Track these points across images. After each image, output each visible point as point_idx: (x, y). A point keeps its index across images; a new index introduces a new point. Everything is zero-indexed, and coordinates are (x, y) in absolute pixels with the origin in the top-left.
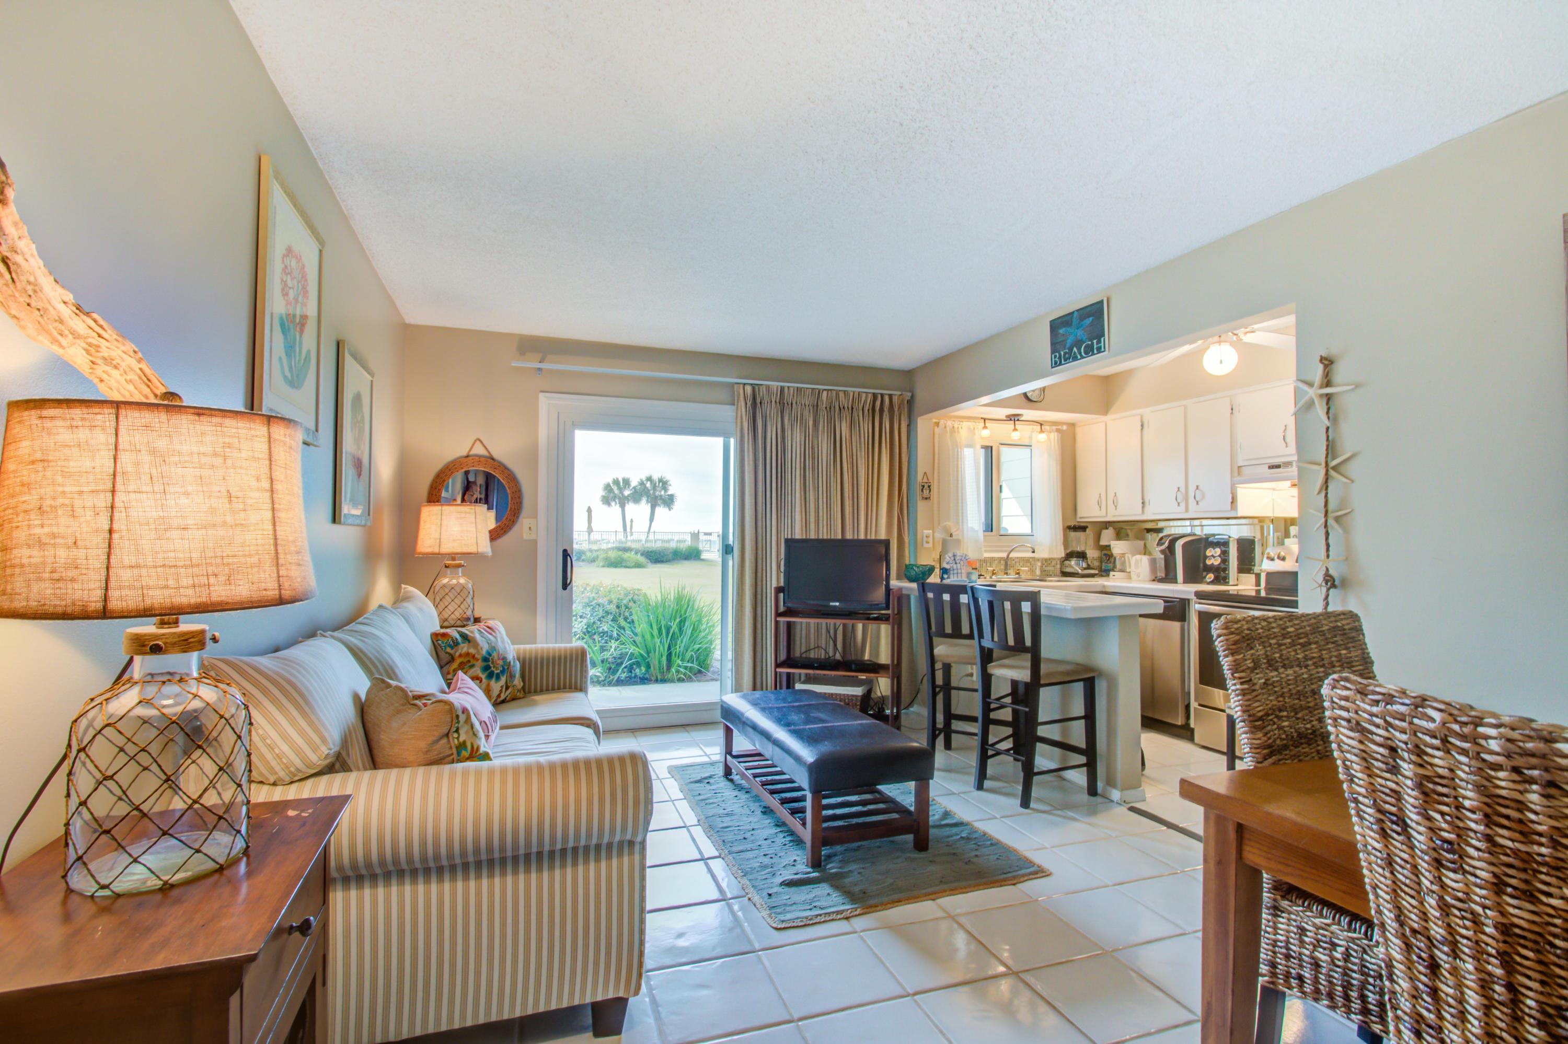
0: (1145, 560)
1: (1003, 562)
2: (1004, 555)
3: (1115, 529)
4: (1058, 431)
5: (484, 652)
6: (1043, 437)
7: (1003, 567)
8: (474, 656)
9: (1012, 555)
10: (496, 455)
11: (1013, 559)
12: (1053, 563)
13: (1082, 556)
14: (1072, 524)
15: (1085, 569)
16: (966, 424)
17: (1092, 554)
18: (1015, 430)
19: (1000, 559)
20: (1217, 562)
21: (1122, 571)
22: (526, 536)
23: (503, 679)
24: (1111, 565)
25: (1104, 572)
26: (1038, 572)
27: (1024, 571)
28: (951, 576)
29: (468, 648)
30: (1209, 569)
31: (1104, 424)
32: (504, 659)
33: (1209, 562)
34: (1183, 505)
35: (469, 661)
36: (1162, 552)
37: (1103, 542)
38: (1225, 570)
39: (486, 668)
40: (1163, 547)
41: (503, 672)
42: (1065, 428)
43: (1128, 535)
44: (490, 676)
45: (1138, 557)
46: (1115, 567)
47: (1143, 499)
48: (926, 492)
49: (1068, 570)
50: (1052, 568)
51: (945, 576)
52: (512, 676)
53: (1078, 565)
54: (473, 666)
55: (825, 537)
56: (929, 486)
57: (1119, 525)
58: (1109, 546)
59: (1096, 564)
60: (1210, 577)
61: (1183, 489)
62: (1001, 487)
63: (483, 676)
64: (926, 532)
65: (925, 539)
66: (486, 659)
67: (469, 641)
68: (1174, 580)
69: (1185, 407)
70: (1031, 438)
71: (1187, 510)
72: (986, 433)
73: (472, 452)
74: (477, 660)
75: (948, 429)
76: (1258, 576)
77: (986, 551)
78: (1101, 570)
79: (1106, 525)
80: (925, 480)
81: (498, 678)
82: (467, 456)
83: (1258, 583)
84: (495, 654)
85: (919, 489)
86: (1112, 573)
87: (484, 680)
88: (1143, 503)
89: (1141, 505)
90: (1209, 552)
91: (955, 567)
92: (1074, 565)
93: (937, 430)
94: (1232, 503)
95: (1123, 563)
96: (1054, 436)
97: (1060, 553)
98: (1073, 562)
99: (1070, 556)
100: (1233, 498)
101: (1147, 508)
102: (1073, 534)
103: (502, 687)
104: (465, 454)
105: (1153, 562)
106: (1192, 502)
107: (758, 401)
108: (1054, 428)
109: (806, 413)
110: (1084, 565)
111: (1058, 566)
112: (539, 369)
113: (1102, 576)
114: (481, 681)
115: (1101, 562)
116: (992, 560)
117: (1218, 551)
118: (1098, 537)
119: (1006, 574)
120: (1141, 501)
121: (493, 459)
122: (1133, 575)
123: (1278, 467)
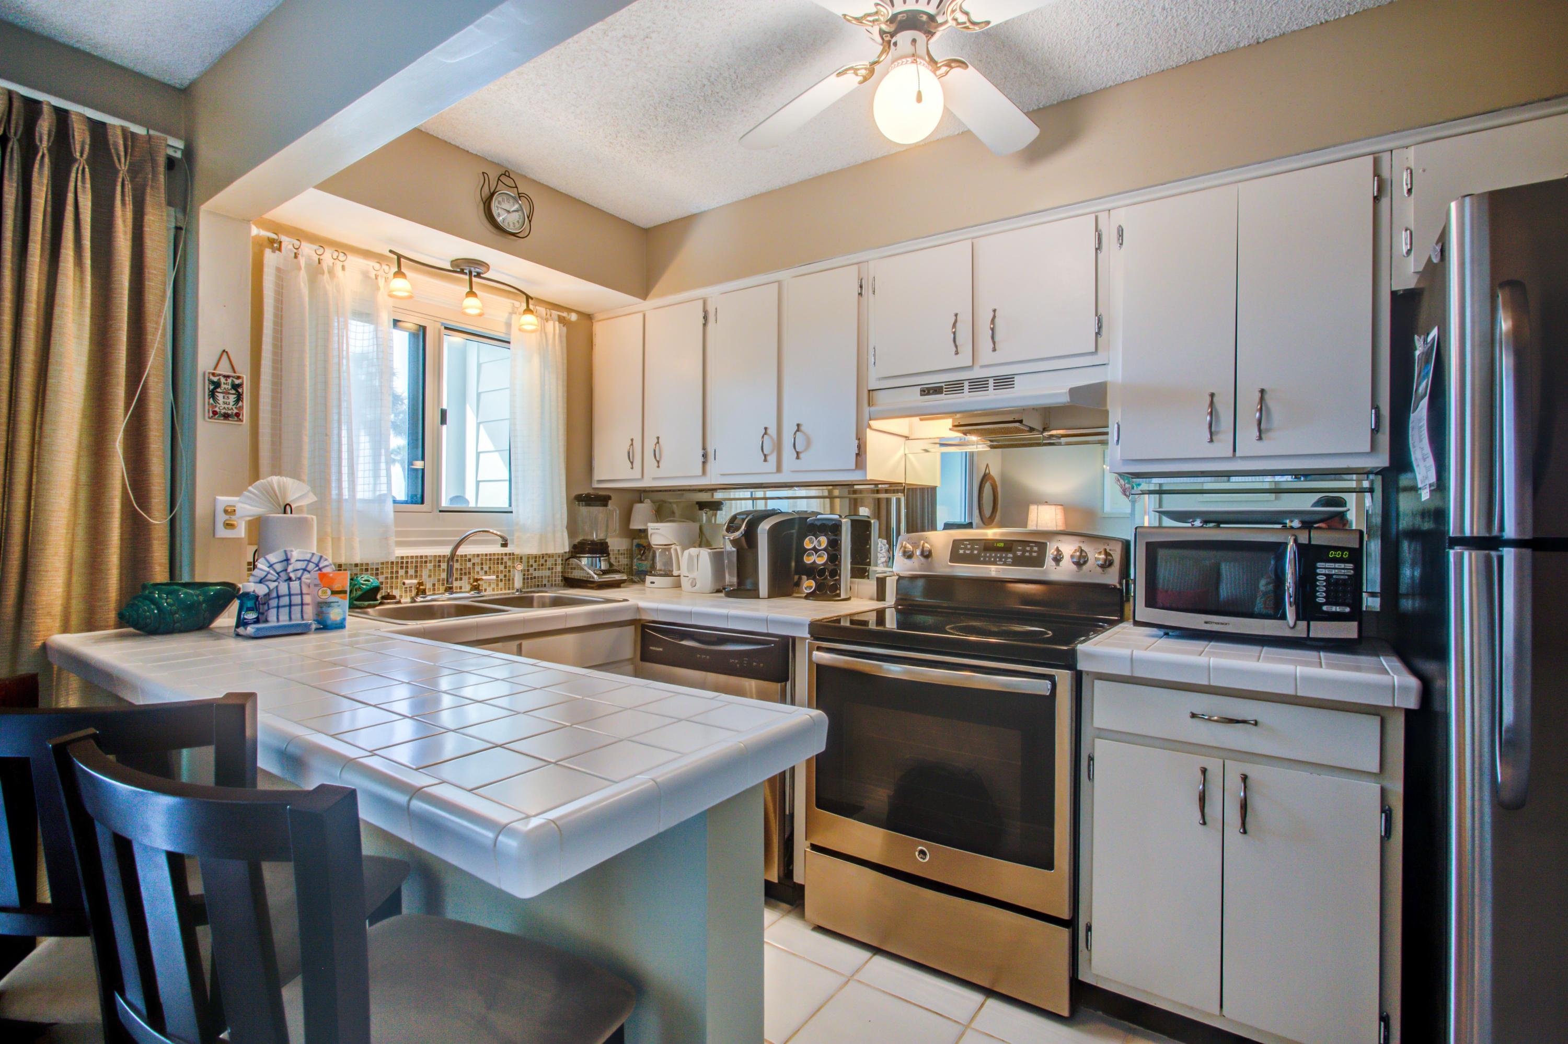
0: (704, 554)
1: (444, 566)
2: (446, 551)
3: (653, 502)
4: (561, 320)
6: (530, 321)
7: (444, 575)
9: (463, 550)
11: (466, 559)
12: (549, 564)
13: (600, 549)
14: (584, 491)
15: (605, 572)
16: (355, 263)
17: (617, 544)
18: (471, 293)
19: (439, 560)
20: (821, 560)
21: (668, 574)
24: (646, 565)
25: (637, 576)
26: (518, 583)
27: (489, 582)
28: (272, 615)
30: (811, 572)
31: (641, 315)
33: (808, 560)
34: (772, 458)
36: (735, 542)
37: (636, 525)
38: (835, 573)
40: (737, 534)
42: (574, 317)
43: (673, 513)
45: (693, 551)
46: (653, 566)
47: (704, 448)
48: (225, 402)
49: (576, 574)
50: (548, 573)
51: (251, 616)
53: (592, 565)
56: (236, 387)
57: (659, 496)
58: (645, 531)
59: (624, 561)
60: (808, 585)
61: (773, 431)
62: (444, 413)
64: (224, 500)
65: (221, 518)
68: (753, 593)
69: (779, 283)
70: (508, 325)
71: (779, 469)
72: (401, 286)
75: (302, 261)
76: (881, 583)
77: (400, 544)
78: (630, 572)
79: (641, 494)
80: (224, 369)
83: (881, 596)
85: (201, 390)
86: (649, 579)
88: (705, 456)
89: (701, 459)
90: (808, 544)
91: (283, 588)
92: (586, 565)
93: (270, 258)
94: (858, 455)
95: (669, 562)
96: (553, 327)
97: (562, 545)
98: (584, 561)
99: (578, 549)
100: (859, 447)
101: (711, 464)
102: (584, 510)
105: (718, 558)
106: (788, 453)
108: (555, 313)
110: (604, 566)
111: (559, 568)
113: (633, 582)
115: (631, 558)
116: (422, 561)
117: (824, 541)
118: (627, 516)
119: (449, 590)
120: (701, 452)
122: (685, 583)
123: (937, 390)
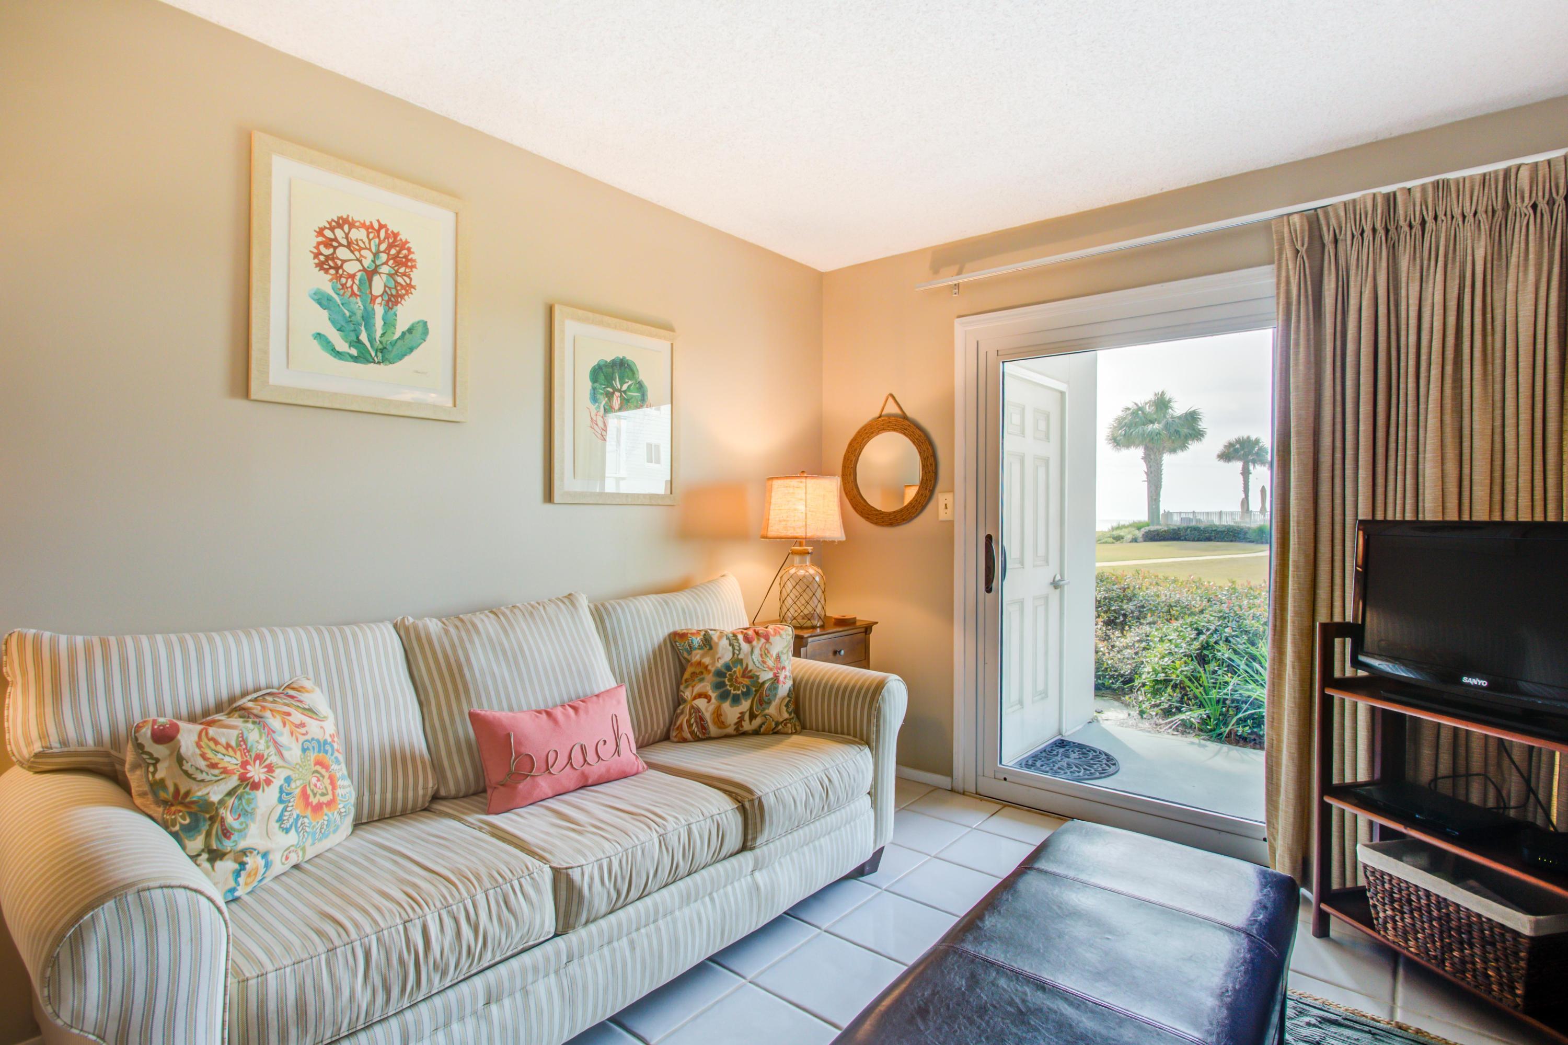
5: (719, 664)
8: (706, 667)
10: (909, 413)
22: (943, 515)
23: (745, 705)
29: (703, 656)
32: (754, 678)
35: (702, 673)
39: (719, 686)
41: (746, 694)
44: (724, 696)
52: (764, 702)
54: (702, 680)
55: (1524, 517)
63: (713, 695)
66: (719, 674)
67: (711, 648)
73: (884, 413)
74: (709, 672)
81: (736, 700)
82: (880, 417)
84: (738, 670)
87: (713, 700)
103: (742, 714)
104: (877, 415)
107: (1328, 238)
109: (1467, 231)
112: (957, 286)
114: (709, 701)
121: (905, 417)
